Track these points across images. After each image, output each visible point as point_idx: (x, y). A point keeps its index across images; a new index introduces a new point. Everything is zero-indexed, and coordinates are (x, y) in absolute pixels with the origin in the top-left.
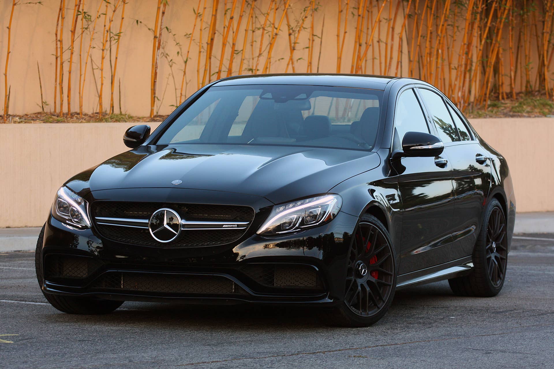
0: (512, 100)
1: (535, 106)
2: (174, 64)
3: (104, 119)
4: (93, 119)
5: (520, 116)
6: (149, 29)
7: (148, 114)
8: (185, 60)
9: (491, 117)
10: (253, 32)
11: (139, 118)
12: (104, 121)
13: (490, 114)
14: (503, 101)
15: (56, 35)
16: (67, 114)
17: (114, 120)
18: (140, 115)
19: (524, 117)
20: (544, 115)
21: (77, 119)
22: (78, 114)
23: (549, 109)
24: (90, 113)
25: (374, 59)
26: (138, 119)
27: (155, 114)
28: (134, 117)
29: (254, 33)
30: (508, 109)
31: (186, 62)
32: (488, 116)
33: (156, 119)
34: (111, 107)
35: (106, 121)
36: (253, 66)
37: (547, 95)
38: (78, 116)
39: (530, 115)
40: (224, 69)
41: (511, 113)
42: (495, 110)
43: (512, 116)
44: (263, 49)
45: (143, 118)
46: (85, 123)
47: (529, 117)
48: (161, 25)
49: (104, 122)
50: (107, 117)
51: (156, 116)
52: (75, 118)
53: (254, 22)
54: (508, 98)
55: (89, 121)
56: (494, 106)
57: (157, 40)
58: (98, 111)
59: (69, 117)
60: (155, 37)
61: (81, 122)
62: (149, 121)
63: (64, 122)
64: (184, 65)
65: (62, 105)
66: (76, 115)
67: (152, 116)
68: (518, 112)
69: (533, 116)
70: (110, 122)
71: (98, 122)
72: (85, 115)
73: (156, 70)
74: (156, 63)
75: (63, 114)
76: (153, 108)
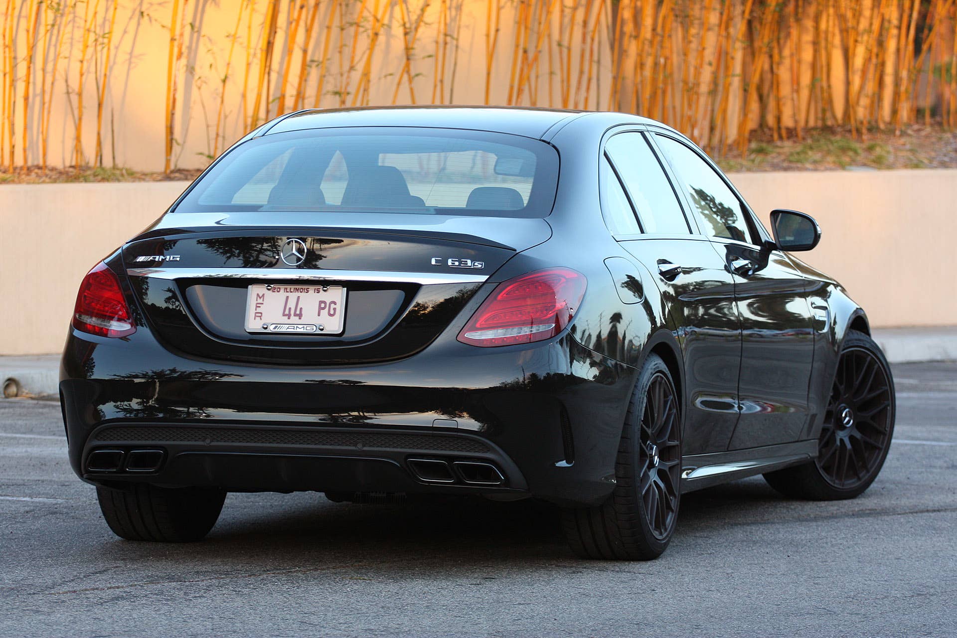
0: (795, 142)
1: (829, 152)
2: (204, 84)
3: (83, 176)
4: (64, 176)
5: (799, 169)
6: (163, 27)
7: (161, 168)
8: (223, 77)
9: (749, 170)
10: (342, 29)
11: (145, 175)
12: (81, 179)
13: (749, 164)
14: (779, 143)
15: (4, 36)
16: (21, 168)
17: (99, 178)
18: (147, 169)
19: (806, 169)
20: (842, 166)
21: (37, 176)
22: (39, 168)
23: (850, 157)
24: (60, 166)
25: (551, 73)
26: (143, 177)
27: (172, 167)
28: (137, 173)
29: (344, 32)
30: (783, 157)
31: (224, 81)
32: (744, 169)
33: (172, 175)
34: (97, 156)
35: (86, 181)
36: (341, 88)
37: (854, 133)
38: (39, 171)
39: (816, 166)
40: (291, 91)
41: (785, 164)
42: (759, 158)
43: (786, 169)
44: (357, 59)
45: (152, 174)
46: (48, 183)
47: (816, 170)
48: (183, 20)
49: (82, 182)
50: (89, 172)
51: (172, 172)
52: (33, 175)
53: (344, 12)
54: (788, 138)
55: (55, 181)
56: (760, 151)
57: (176, 43)
58: (74, 163)
59: (24, 174)
60: (173, 40)
61: (44, 182)
62: (160, 180)
63: (13, 182)
64: (221, 84)
65: (12, 153)
66: (36, 170)
67: (168, 171)
68: (798, 161)
69: (823, 168)
70: (93, 182)
71: (72, 181)
72: (53, 169)
73: (174, 95)
74: (175, 83)
75: (15, 169)
76: (168, 158)
